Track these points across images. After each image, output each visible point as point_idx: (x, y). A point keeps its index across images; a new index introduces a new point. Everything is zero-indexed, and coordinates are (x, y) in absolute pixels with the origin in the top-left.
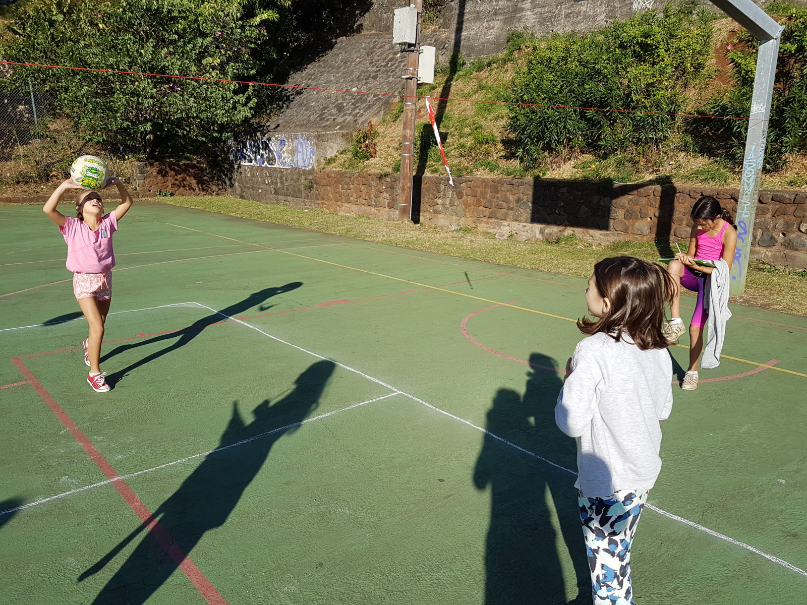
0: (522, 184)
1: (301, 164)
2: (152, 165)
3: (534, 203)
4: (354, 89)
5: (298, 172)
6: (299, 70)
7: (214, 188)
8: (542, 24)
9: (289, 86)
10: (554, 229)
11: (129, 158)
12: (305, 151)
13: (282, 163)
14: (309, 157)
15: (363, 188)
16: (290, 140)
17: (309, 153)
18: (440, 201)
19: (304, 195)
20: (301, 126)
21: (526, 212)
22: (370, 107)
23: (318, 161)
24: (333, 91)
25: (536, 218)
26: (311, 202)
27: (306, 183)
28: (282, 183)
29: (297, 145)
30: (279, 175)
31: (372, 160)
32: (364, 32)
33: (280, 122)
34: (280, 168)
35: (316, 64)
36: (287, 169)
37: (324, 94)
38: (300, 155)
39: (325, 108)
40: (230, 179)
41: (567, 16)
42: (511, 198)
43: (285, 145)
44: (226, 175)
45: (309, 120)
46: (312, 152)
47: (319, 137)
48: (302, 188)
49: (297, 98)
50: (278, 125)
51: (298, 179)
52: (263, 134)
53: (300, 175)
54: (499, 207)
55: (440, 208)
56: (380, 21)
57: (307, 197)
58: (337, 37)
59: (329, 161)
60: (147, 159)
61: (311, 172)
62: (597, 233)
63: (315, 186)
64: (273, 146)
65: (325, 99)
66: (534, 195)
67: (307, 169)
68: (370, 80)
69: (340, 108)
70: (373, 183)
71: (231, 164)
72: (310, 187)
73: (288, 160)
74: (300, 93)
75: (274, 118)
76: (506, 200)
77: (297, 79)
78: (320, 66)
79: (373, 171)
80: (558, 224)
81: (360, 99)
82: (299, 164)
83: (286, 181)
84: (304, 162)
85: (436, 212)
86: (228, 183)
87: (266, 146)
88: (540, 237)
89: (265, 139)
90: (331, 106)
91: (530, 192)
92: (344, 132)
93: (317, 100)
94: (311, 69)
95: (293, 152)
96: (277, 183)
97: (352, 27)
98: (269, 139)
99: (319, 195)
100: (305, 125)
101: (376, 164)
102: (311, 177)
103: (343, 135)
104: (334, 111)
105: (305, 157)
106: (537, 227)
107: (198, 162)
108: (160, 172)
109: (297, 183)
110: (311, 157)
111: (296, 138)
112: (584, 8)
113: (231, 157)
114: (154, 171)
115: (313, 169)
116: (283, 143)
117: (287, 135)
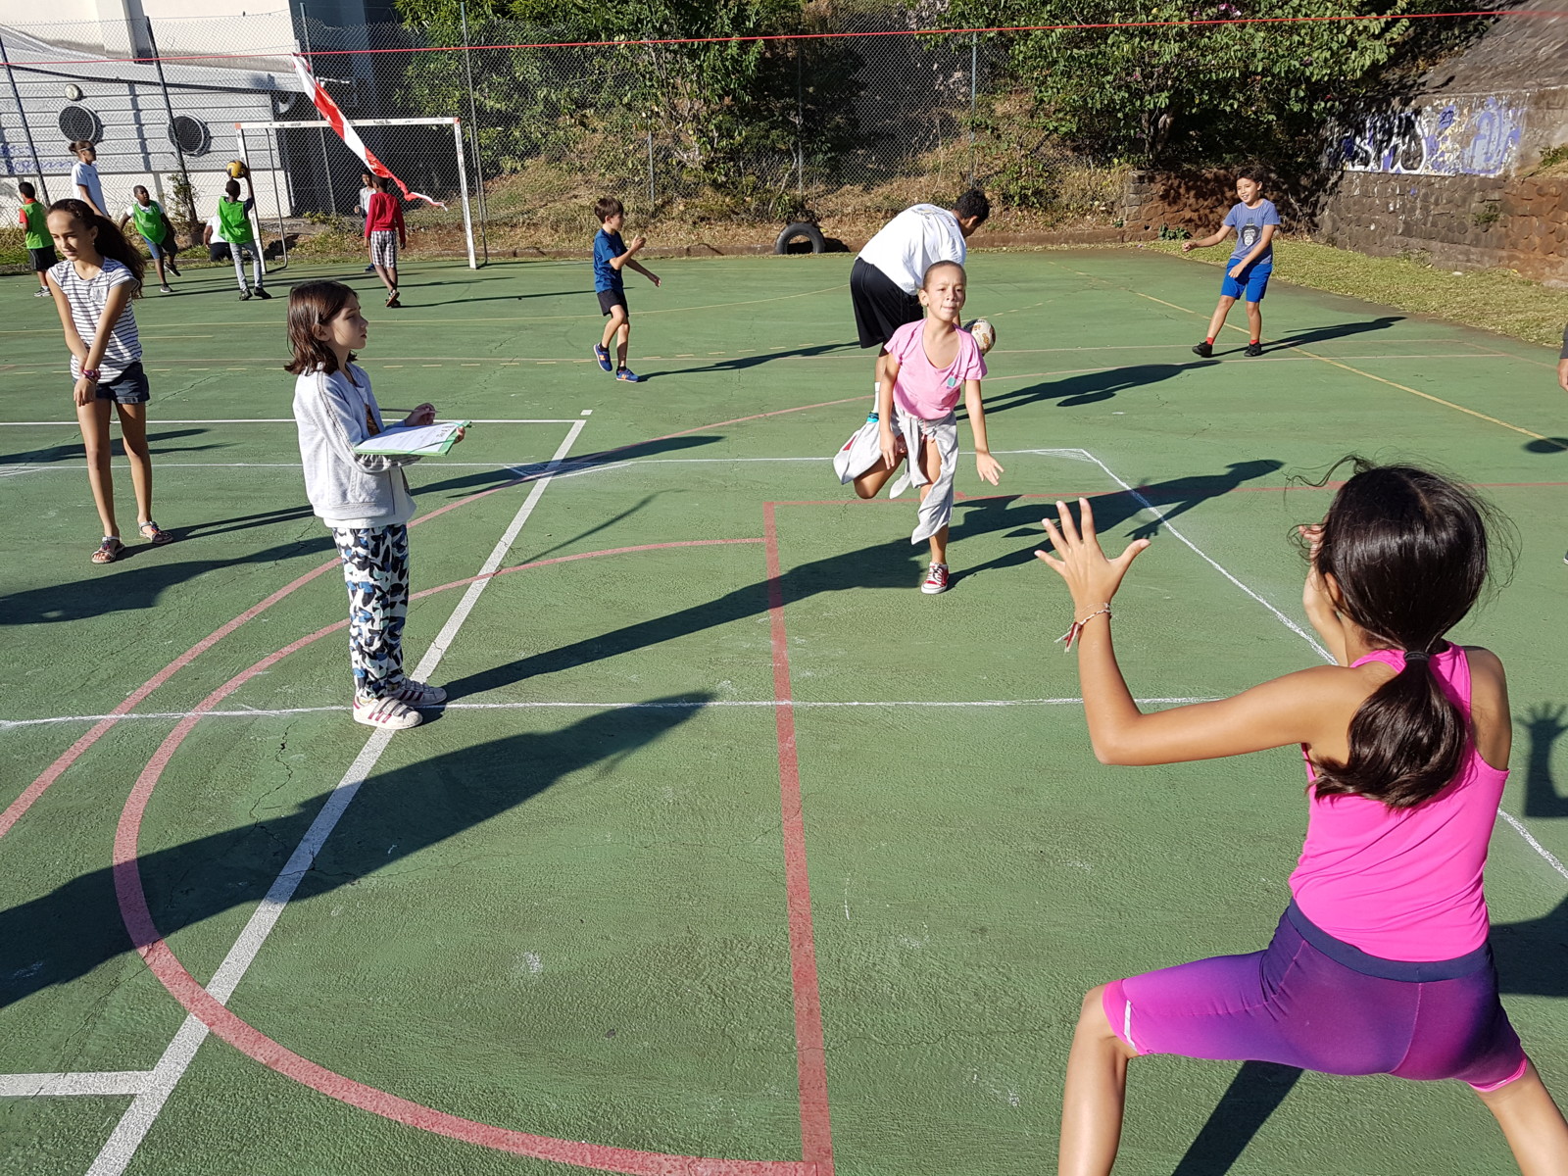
1: (1478, 165)
2: (1156, 175)
5: (1467, 184)
11: (1120, 164)
12: (1496, 134)
13: (1437, 166)
14: (1502, 148)
16: (1465, 111)
17: (1503, 139)
19: (1470, 236)
20: (1508, 74)
23: (1524, 158)
26: (1482, 254)
27: (1481, 208)
28: (1425, 209)
29: (1481, 121)
30: (1423, 191)
34: (1427, 176)
36: (1444, 178)
38: (1481, 144)
43: (1450, 122)
46: (1514, 137)
47: (1539, 101)
48: (1469, 221)
50: (1451, 79)
51: (1464, 200)
52: (1406, 103)
53: (1471, 191)
57: (1477, 242)
59: (1554, 157)
60: (1150, 166)
61: (1501, 183)
63: (1501, 216)
64: (1423, 127)
67: (1492, 176)
72: (1489, 219)
73: (1450, 158)
75: (1446, 62)
82: (1474, 166)
83: (1437, 203)
84: (1488, 160)
87: (1408, 127)
89: (1408, 111)
95: (1465, 140)
96: (1413, 209)
98: (1417, 112)
99: (1507, 236)
102: (1496, 196)
105: (1492, 147)
108: (1166, 194)
109: (1461, 209)
110: (1505, 150)
111: (1481, 105)
113: (1326, 159)
115: (1506, 177)
116: (1447, 116)
117: (1462, 98)
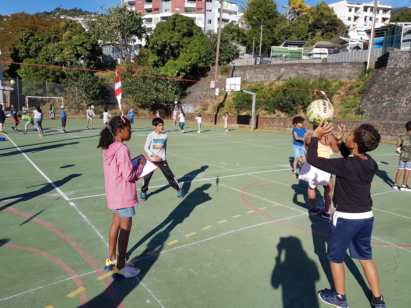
0: (235, 116)
1: (190, 112)
2: (151, 111)
3: (237, 120)
4: (204, 93)
6: (190, 87)
7: (166, 118)
8: (250, 79)
9: (187, 91)
10: (241, 125)
11: (146, 109)
15: (204, 117)
16: (187, 106)
18: (220, 120)
19: (190, 119)
20: (190, 102)
21: (236, 122)
22: (208, 98)
23: (194, 111)
24: (199, 93)
25: (238, 123)
27: (191, 116)
29: (189, 107)
31: (207, 111)
32: (208, 77)
33: (185, 101)
35: (195, 85)
37: (196, 94)
39: (196, 98)
40: (170, 116)
41: (256, 77)
42: (234, 119)
44: (169, 115)
45: (192, 101)
46: (193, 109)
47: (194, 105)
48: (190, 118)
49: (189, 95)
50: (184, 102)
52: (180, 104)
53: (189, 114)
54: (231, 121)
55: (220, 121)
56: (213, 74)
57: (191, 120)
58: (201, 78)
59: (197, 111)
60: (150, 110)
61: (192, 114)
62: (247, 125)
63: (193, 117)
64: (183, 107)
65: (197, 95)
66: (238, 118)
68: (208, 91)
69: (200, 98)
70: (207, 116)
71: (171, 112)
73: (186, 111)
74: (190, 93)
75: (183, 100)
76: (233, 119)
77: (189, 89)
78: (196, 86)
79: (207, 113)
80: (242, 124)
81: (205, 96)
85: (220, 122)
86: (170, 117)
87: (181, 107)
88: (238, 127)
89: (181, 105)
90: (198, 97)
91: (237, 118)
92: (201, 104)
93: (195, 95)
94: (193, 86)
95: (188, 109)
97: (205, 75)
98: (182, 106)
100: (191, 102)
101: (207, 112)
103: (200, 105)
104: (199, 99)
105: (191, 110)
106: (238, 125)
107: (163, 111)
108: (153, 113)
109: (189, 116)
111: (189, 105)
112: (259, 76)
113: (171, 110)
114: (152, 113)
115: (193, 113)
116: (185, 106)
117: (187, 104)
